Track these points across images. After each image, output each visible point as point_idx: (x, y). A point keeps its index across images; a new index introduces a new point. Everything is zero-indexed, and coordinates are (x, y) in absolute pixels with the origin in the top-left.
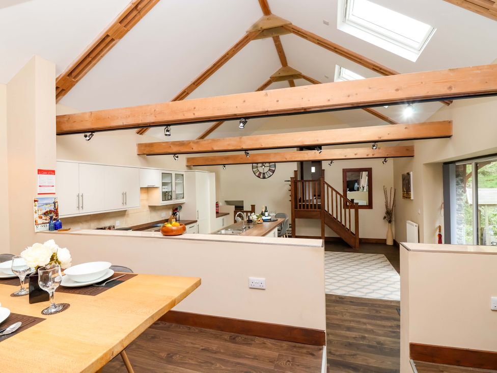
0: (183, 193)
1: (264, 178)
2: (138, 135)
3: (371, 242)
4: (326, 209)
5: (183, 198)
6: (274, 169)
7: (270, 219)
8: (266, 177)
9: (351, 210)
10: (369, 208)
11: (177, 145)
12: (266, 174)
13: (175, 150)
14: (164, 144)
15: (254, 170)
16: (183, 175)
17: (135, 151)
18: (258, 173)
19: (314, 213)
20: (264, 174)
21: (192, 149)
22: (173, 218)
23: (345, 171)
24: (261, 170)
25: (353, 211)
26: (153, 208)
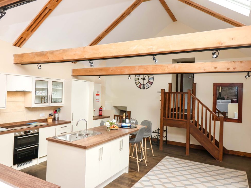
0: (62, 98)
1: (144, 88)
2: (16, 47)
3: (239, 155)
4: (196, 119)
5: (62, 102)
6: (152, 81)
7: (130, 126)
8: (146, 88)
9: (216, 122)
10: (238, 122)
11: (39, 55)
12: (145, 85)
13: (37, 59)
14: (30, 55)
15: (136, 81)
16: (62, 83)
17: (12, 60)
18: (139, 84)
19: (181, 123)
20: (144, 85)
21: (49, 58)
22: (49, 118)
23: (216, 86)
24: (142, 82)
25: (218, 123)
26: (29, 109)
